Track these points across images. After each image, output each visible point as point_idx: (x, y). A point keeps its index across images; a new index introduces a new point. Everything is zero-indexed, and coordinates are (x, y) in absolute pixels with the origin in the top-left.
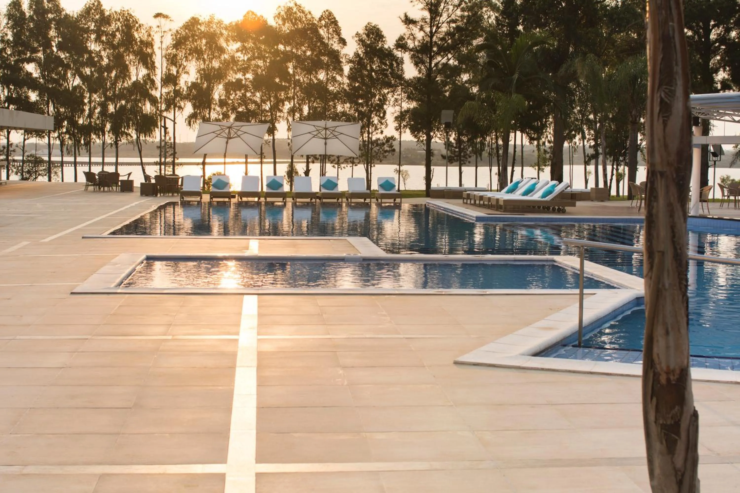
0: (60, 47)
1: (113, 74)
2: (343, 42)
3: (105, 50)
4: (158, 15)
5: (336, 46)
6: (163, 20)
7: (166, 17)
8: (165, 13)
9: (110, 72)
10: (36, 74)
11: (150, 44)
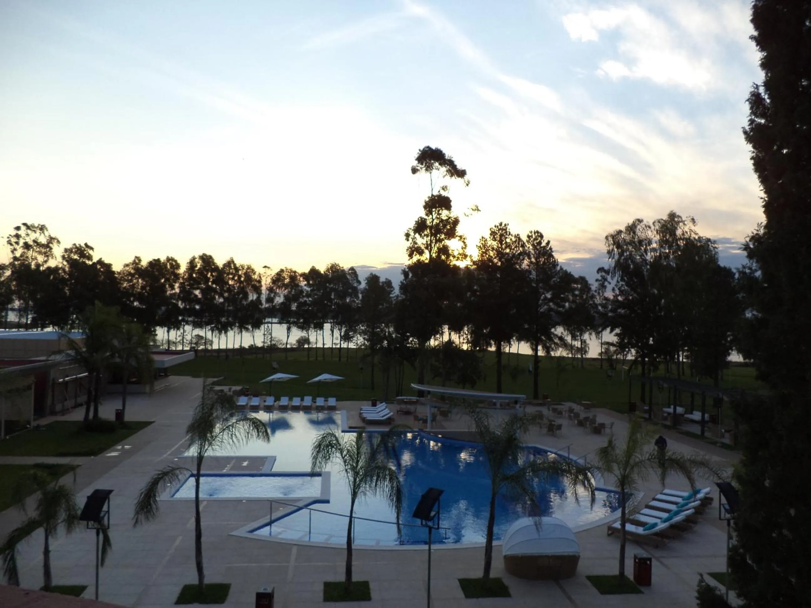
0: (213, 282)
1: (241, 296)
2: (359, 282)
3: (236, 284)
4: (265, 267)
5: (355, 285)
6: (267, 269)
7: (269, 268)
8: (268, 266)
9: (239, 295)
10: (200, 296)
11: (260, 282)
